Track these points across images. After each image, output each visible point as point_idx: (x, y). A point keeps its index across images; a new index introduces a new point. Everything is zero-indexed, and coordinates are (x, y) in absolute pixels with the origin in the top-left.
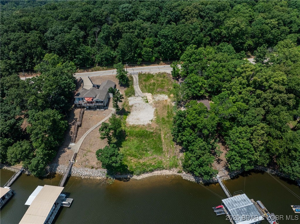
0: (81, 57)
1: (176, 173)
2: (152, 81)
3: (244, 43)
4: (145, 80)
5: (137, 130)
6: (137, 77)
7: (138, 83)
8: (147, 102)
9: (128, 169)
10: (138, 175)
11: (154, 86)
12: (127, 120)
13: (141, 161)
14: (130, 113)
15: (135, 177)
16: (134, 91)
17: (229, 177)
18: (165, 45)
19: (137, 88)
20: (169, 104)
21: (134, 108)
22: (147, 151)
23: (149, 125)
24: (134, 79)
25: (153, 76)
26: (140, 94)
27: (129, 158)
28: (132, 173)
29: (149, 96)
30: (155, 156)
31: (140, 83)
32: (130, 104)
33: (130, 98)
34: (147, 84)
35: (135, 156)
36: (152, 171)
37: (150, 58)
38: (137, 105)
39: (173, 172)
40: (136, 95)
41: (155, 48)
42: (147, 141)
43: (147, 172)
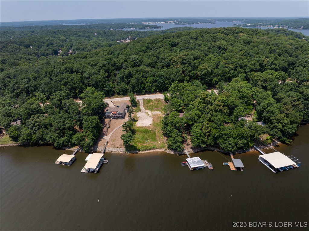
0: (107, 89)
1: (164, 151)
2: (152, 104)
3: (212, 80)
4: (147, 103)
5: (142, 129)
6: (142, 101)
7: (143, 105)
8: (148, 115)
9: (137, 148)
10: (143, 151)
11: (153, 106)
12: (136, 124)
13: (144, 145)
14: (138, 121)
15: (141, 152)
16: (140, 109)
17: (193, 152)
18: (160, 82)
19: (142, 107)
20: (161, 116)
21: (140, 118)
22: (147, 140)
23: (149, 127)
24: (140, 103)
25: (152, 101)
26: (144, 111)
27: (138, 143)
28: (139, 150)
29: (149, 112)
30: (152, 142)
31: (144, 105)
32: (138, 116)
33: (138, 113)
34: (148, 105)
35: (141, 142)
36: (150, 149)
37: (150, 90)
38: (142, 117)
39: (162, 150)
40: (142, 111)
41: (153, 84)
42: (148, 135)
43: (148, 150)
